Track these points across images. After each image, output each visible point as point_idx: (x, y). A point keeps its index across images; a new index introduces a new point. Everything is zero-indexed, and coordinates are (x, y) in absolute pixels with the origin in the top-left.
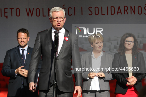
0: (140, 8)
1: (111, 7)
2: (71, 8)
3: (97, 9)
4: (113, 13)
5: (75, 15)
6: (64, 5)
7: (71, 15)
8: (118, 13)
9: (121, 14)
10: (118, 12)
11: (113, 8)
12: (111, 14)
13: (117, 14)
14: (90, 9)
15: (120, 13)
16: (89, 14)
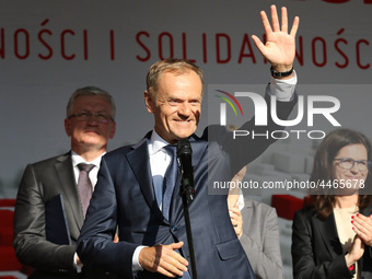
0: (319, 44)
1: (218, 36)
2: (73, 33)
3: (166, 39)
4: (224, 56)
5: (86, 58)
6: (47, 21)
7: (73, 56)
8: (244, 59)
9: (254, 61)
10: (242, 55)
11: (223, 40)
12: (219, 61)
13: (240, 61)
14: (142, 38)
15: (250, 59)
16: (138, 58)
